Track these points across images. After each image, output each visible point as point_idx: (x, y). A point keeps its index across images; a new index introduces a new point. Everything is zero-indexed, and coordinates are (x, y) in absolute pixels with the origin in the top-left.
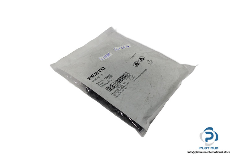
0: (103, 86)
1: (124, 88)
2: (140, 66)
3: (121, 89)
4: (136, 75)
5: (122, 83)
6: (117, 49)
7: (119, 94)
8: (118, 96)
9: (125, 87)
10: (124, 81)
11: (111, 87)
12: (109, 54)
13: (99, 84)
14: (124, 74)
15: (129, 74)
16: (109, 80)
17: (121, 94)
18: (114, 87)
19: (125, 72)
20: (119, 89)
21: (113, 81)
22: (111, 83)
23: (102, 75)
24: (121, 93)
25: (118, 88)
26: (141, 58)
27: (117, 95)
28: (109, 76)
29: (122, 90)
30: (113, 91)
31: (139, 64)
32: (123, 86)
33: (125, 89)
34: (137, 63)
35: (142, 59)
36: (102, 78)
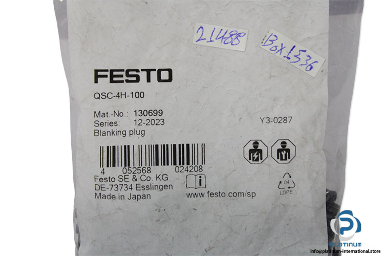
0: (104, 134)
1: (141, 193)
2: (255, 166)
3: (134, 187)
4: (213, 183)
5: (157, 170)
6: (275, 43)
7: (113, 197)
8: (105, 197)
9: (146, 192)
10: (170, 169)
11: (120, 156)
12: (239, 35)
13: (101, 120)
14: (193, 145)
15: (203, 162)
16: (143, 127)
17: (118, 203)
18: (127, 163)
19: (203, 146)
20: (129, 184)
21: (145, 141)
22: (134, 141)
23: (140, 95)
24: (121, 197)
25: (131, 176)
26: (289, 146)
27: (107, 193)
28: (154, 115)
29: (135, 192)
30: (110, 172)
31: (257, 160)
32: (146, 183)
33: (144, 197)
34: (260, 151)
35: (284, 152)
36: (130, 105)
